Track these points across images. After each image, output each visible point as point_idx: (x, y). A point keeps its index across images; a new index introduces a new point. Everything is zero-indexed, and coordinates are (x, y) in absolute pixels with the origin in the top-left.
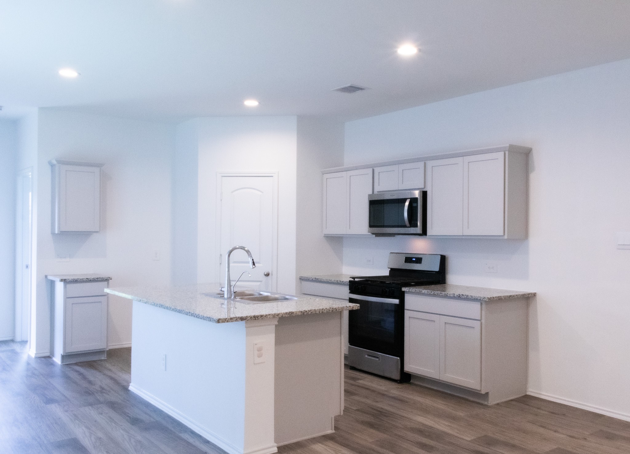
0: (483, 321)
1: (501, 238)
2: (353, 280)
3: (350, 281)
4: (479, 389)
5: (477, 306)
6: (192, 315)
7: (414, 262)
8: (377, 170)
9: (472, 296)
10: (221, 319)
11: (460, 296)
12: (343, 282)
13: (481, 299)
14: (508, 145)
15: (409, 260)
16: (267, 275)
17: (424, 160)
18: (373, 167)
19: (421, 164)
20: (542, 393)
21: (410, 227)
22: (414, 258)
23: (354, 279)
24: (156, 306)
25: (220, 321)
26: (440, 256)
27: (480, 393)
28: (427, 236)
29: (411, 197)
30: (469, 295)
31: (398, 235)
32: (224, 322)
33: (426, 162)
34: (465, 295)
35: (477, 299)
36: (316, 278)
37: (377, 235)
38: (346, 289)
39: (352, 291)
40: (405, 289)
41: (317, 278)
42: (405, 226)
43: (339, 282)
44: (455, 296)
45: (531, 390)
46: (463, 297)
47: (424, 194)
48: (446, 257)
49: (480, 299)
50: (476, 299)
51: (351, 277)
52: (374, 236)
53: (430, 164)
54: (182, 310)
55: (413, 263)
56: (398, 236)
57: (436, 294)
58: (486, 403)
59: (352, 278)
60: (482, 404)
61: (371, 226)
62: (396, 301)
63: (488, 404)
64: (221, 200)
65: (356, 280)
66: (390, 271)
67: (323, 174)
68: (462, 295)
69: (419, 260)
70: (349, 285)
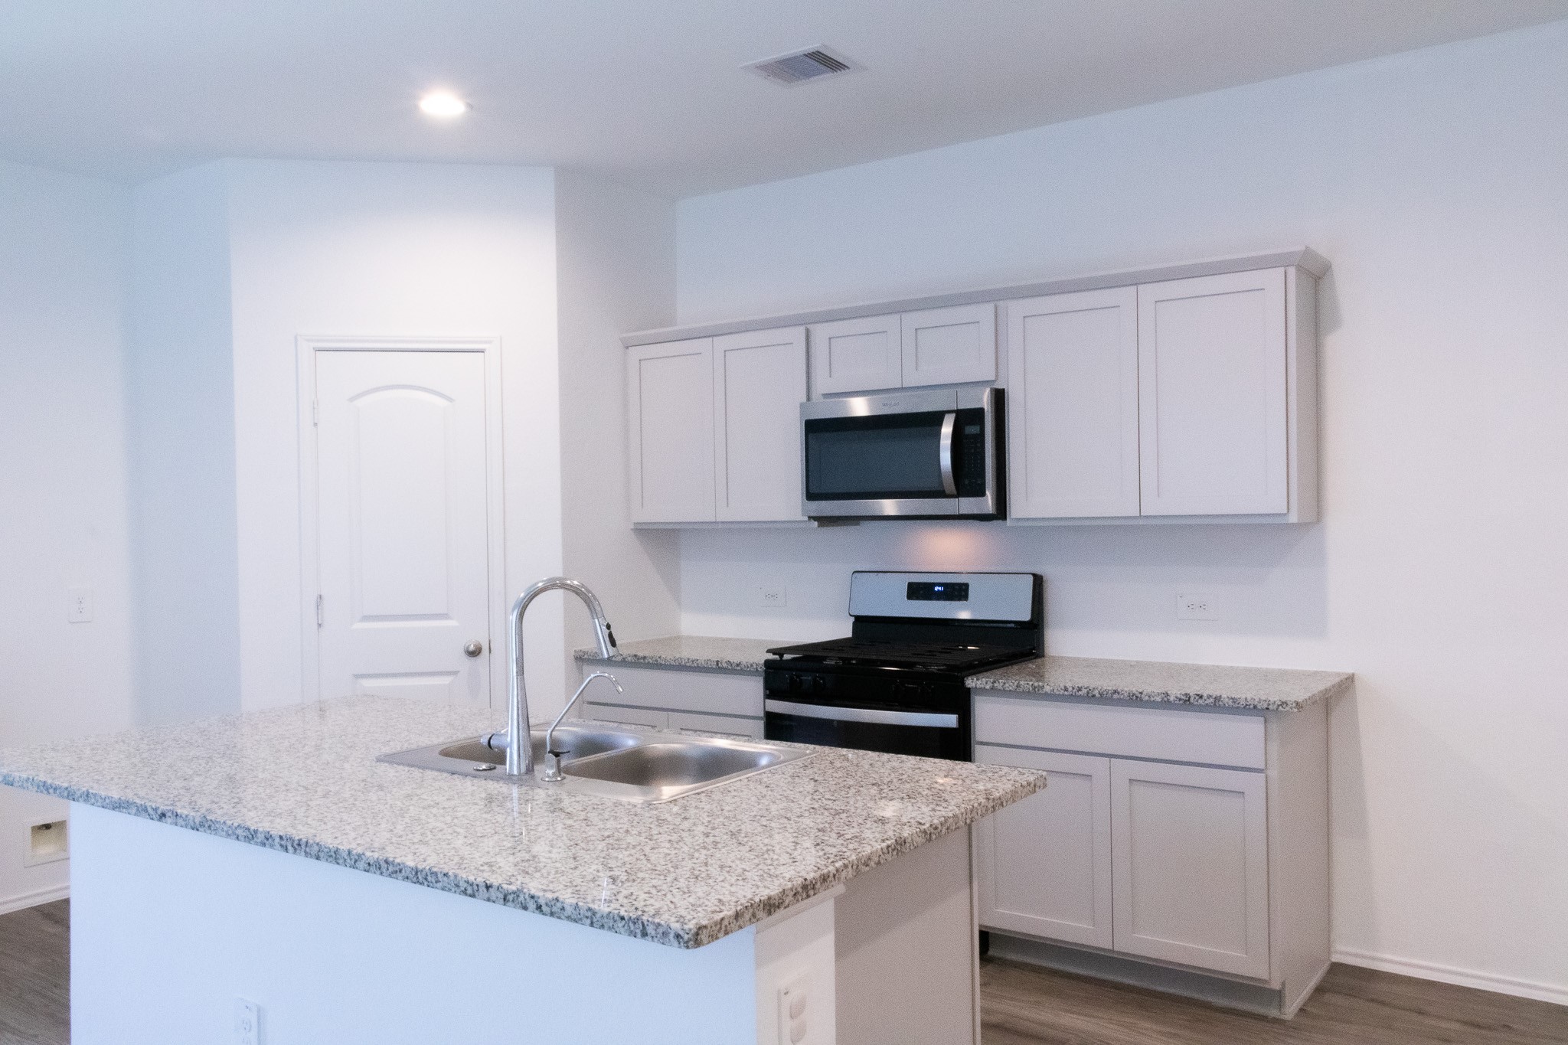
0: (1273, 773)
1: (1278, 521)
2: (777, 657)
3: (768, 663)
4: (1265, 977)
5: (1253, 727)
6: (505, 899)
7: (939, 597)
8: (821, 332)
9: (1234, 700)
10: (705, 927)
11: (1189, 700)
12: (738, 665)
13: (1271, 707)
14: (1300, 248)
15: (919, 591)
16: (474, 653)
17: (995, 296)
18: (807, 322)
19: (985, 312)
20: (1378, 955)
21: (958, 496)
22: (939, 585)
23: (781, 656)
24: (264, 845)
25: (704, 936)
26: (1031, 578)
27: (1265, 989)
28: (1008, 522)
29: (961, 407)
30: (1224, 696)
31: (872, 520)
32: (717, 938)
33: (1001, 303)
34: (1209, 697)
35: (1255, 707)
36: (635, 656)
37: (824, 521)
38: (756, 686)
39: (772, 692)
40: (979, 682)
41: (640, 654)
42: (939, 494)
43: (725, 665)
44: (1172, 699)
45: (1343, 948)
46: (1201, 702)
47: (999, 398)
48: (1044, 579)
49: (1267, 709)
50: (1252, 706)
51: (769, 651)
52: (816, 523)
53: (1016, 309)
54: (436, 874)
55: (938, 599)
56: (872, 522)
57: (1097, 695)
58: (1273, 1013)
59: (774, 654)
60: (1263, 1018)
61: (811, 496)
62: (950, 720)
63: (1282, 1017)
64: (316, 424)
65: (787, 657)
66: (855, 624)
67: (627, 348)
68: (1198, 695)
69: (957, 592)
70: (766, 672)
